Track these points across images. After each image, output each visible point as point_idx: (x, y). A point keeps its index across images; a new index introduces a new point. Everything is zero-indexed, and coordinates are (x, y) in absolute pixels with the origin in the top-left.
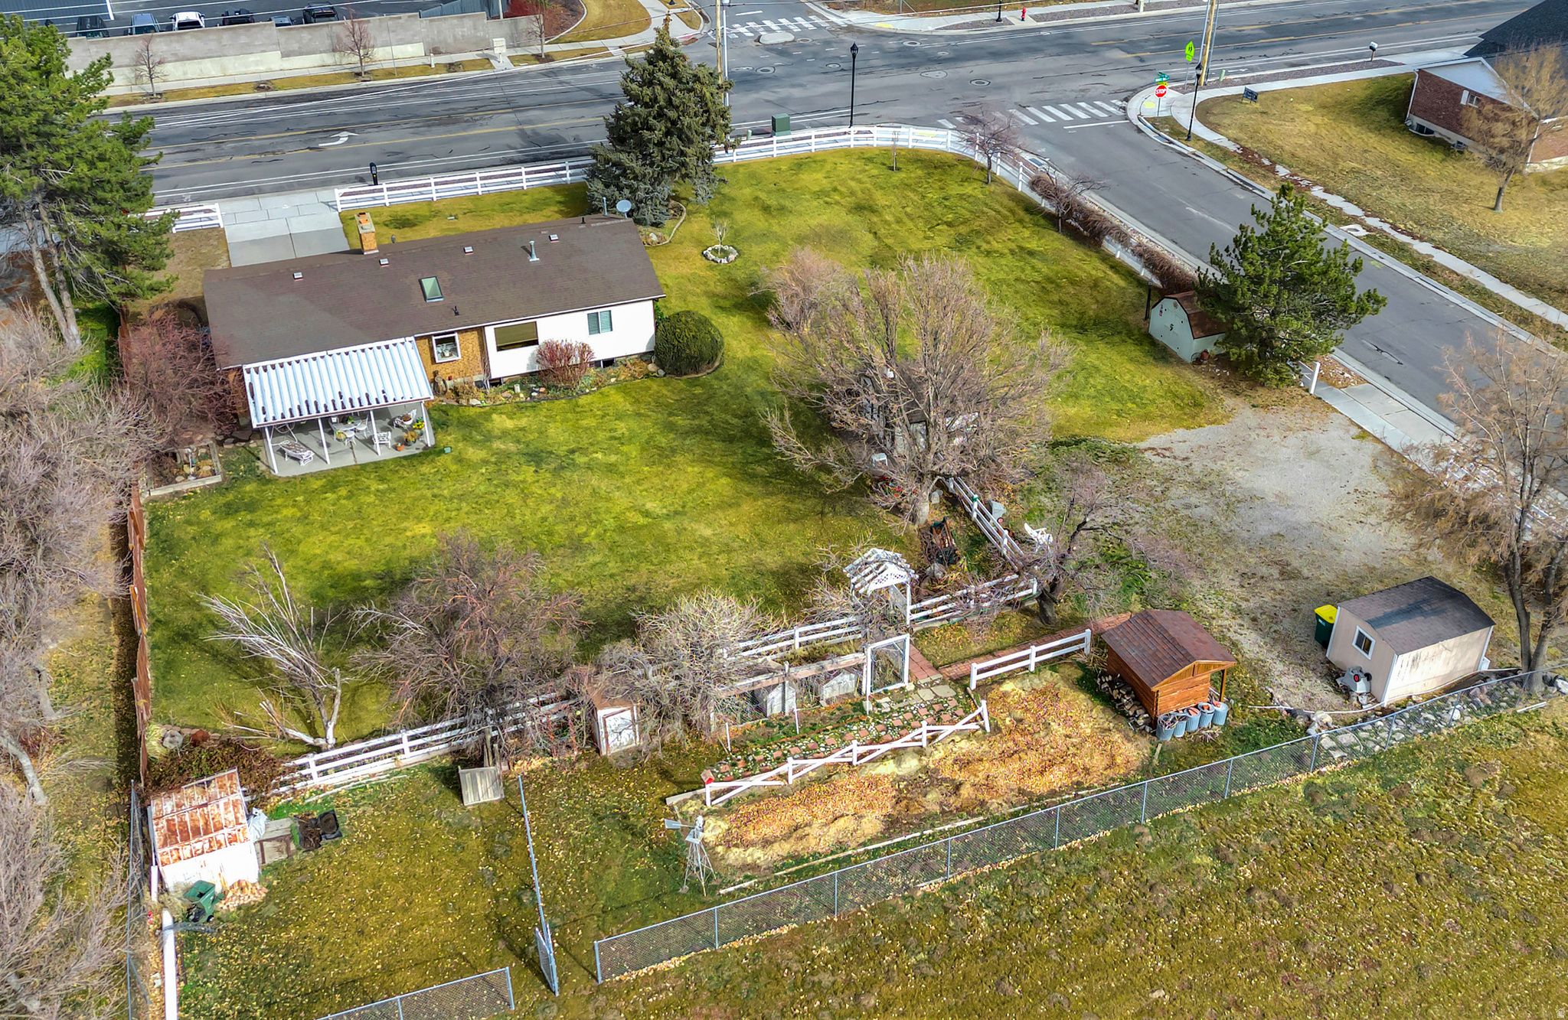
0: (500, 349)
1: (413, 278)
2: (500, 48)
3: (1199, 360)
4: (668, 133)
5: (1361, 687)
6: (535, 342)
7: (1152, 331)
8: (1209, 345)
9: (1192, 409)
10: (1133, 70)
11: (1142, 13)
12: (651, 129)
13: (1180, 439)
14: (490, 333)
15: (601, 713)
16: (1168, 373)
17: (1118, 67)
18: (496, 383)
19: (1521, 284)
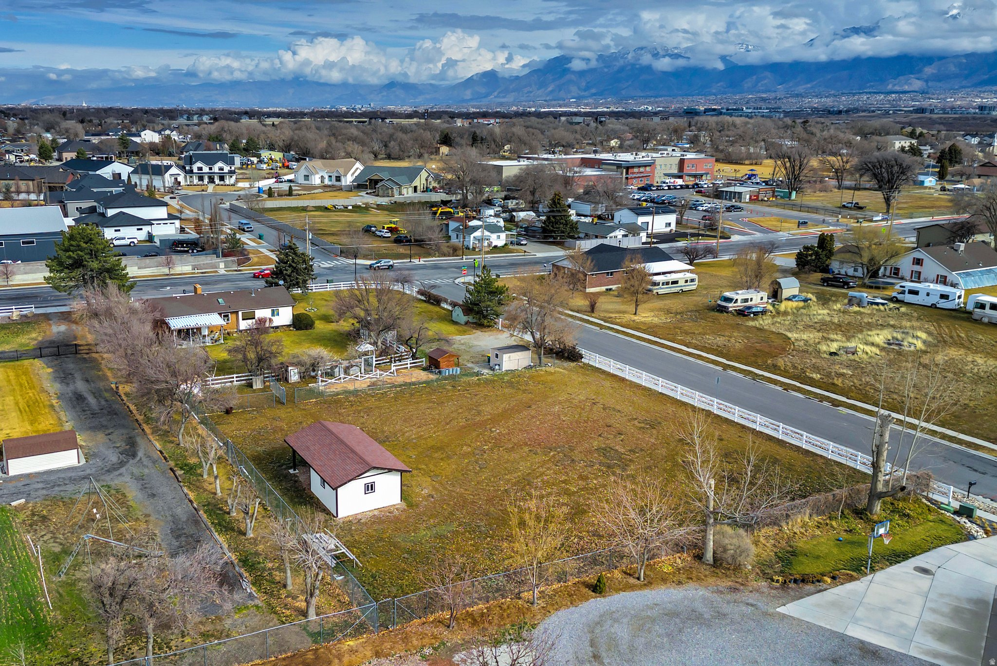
0: (243, 319)
1: (215, 299)
2: (222, 265)
3: (467, 323)
4: (292, 271)
5: (497, 367)
6: (254, 318)
7: (453, 319)
8: (470, 318)
9: (464, 333)
10: (458, 273)
11: (464, 260)
12: (287, 270)
13: (458, 338)
14: (240, 313)
15: (290, 368)
16: (457, 327)
17: (453, 272)
18: (241, 331)
19: (578, 312)
